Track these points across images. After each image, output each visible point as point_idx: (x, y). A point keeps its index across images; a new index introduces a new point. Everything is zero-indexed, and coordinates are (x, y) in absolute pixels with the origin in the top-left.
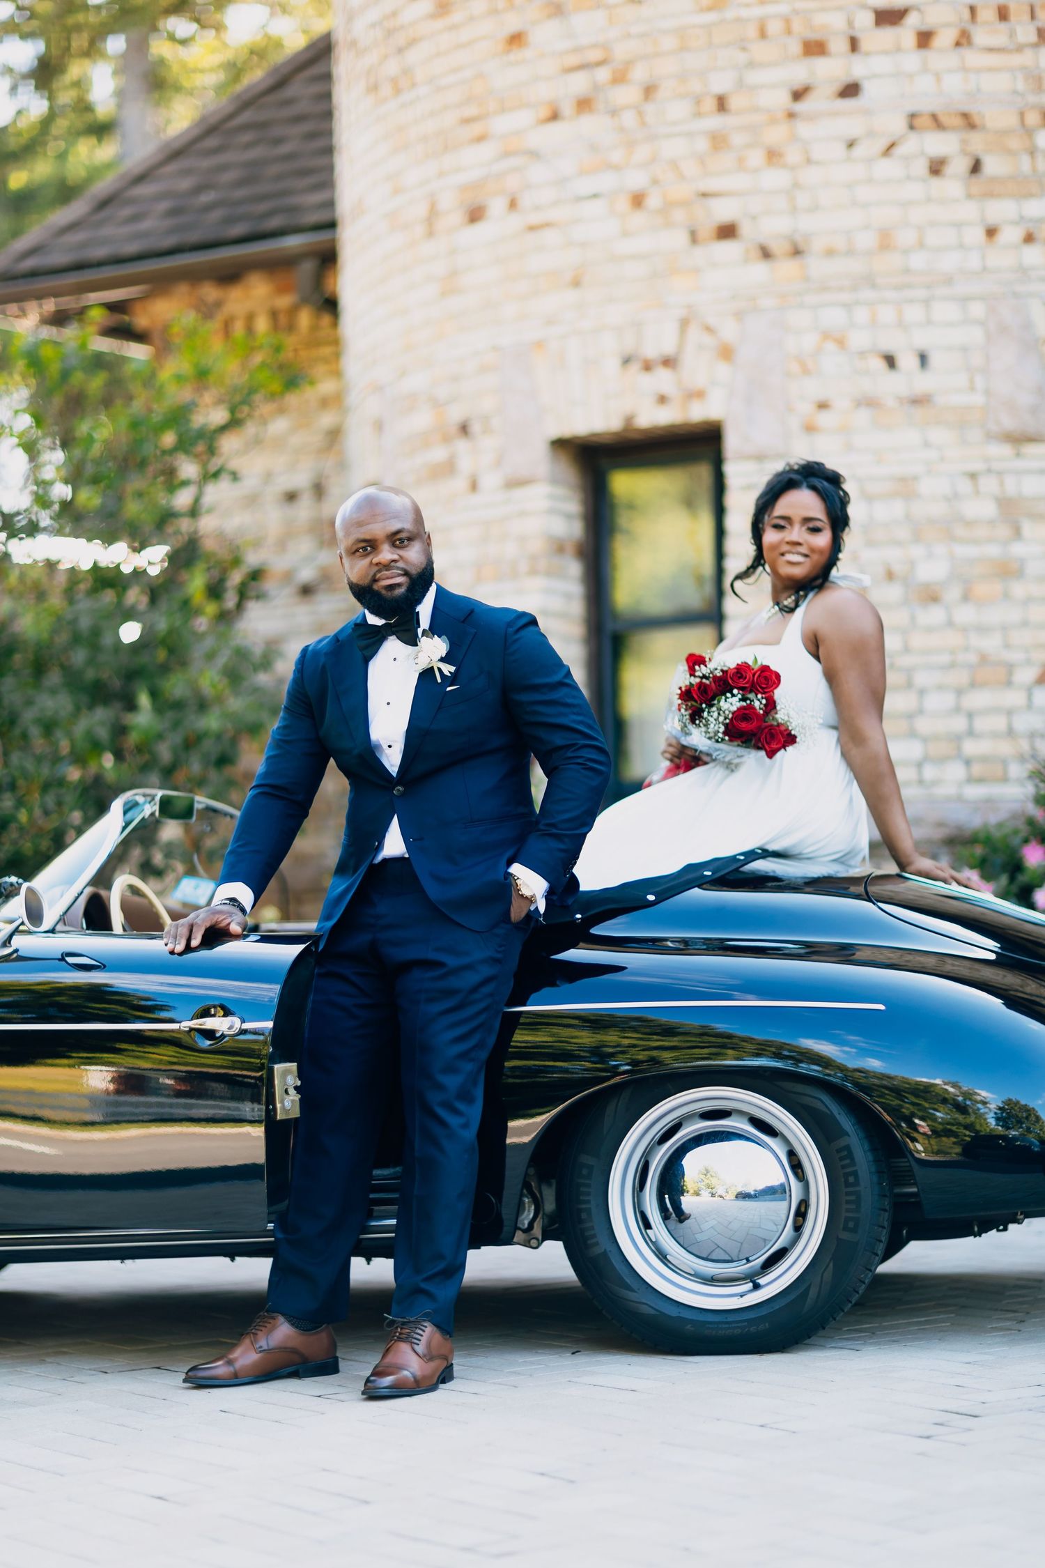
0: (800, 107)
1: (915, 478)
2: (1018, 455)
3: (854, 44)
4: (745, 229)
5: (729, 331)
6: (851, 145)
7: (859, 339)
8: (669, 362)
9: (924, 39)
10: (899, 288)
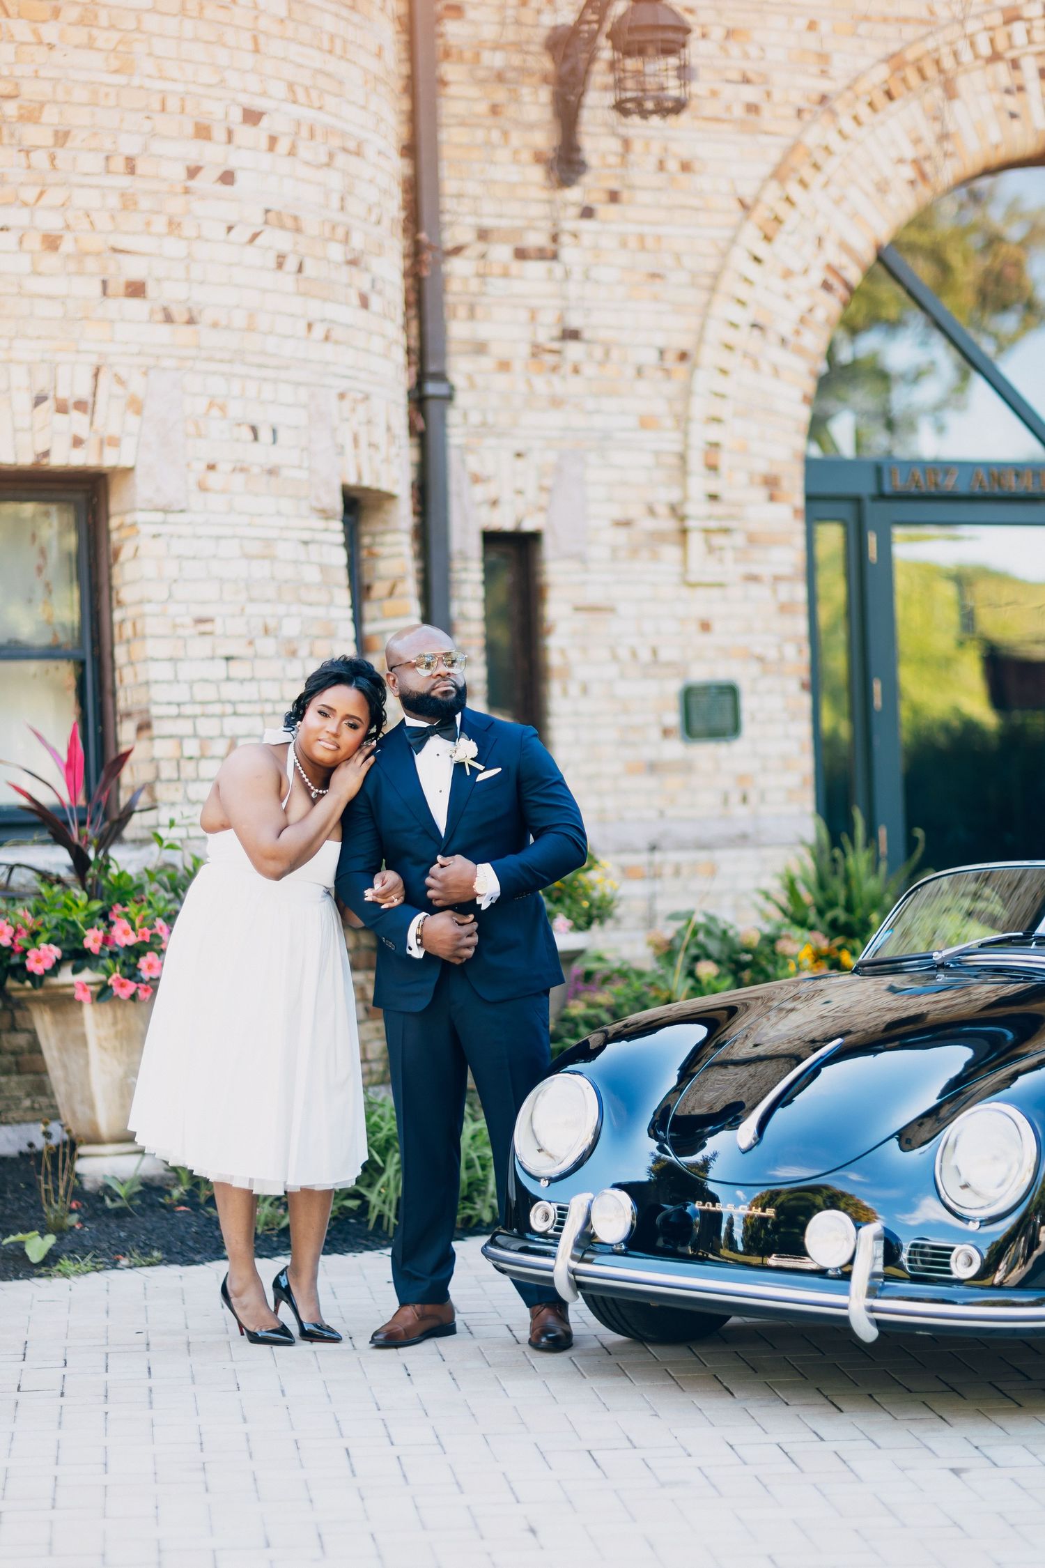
0: (191, 183)
1: (275, 540)
2: (326, 530)
3: (230, 134)
4: (151, 289)
5: (137, 385)
6: (230, 229)
7: (235, 409)
8: (80, 405)
9: (273, 140)
10: (260, 366)
